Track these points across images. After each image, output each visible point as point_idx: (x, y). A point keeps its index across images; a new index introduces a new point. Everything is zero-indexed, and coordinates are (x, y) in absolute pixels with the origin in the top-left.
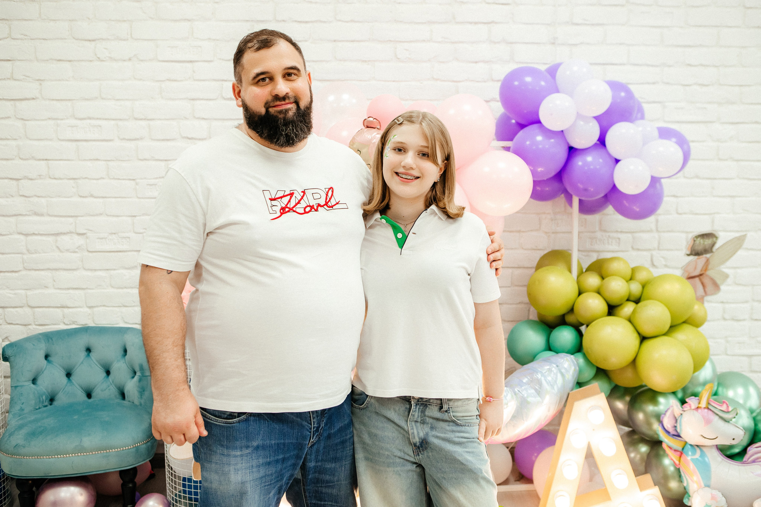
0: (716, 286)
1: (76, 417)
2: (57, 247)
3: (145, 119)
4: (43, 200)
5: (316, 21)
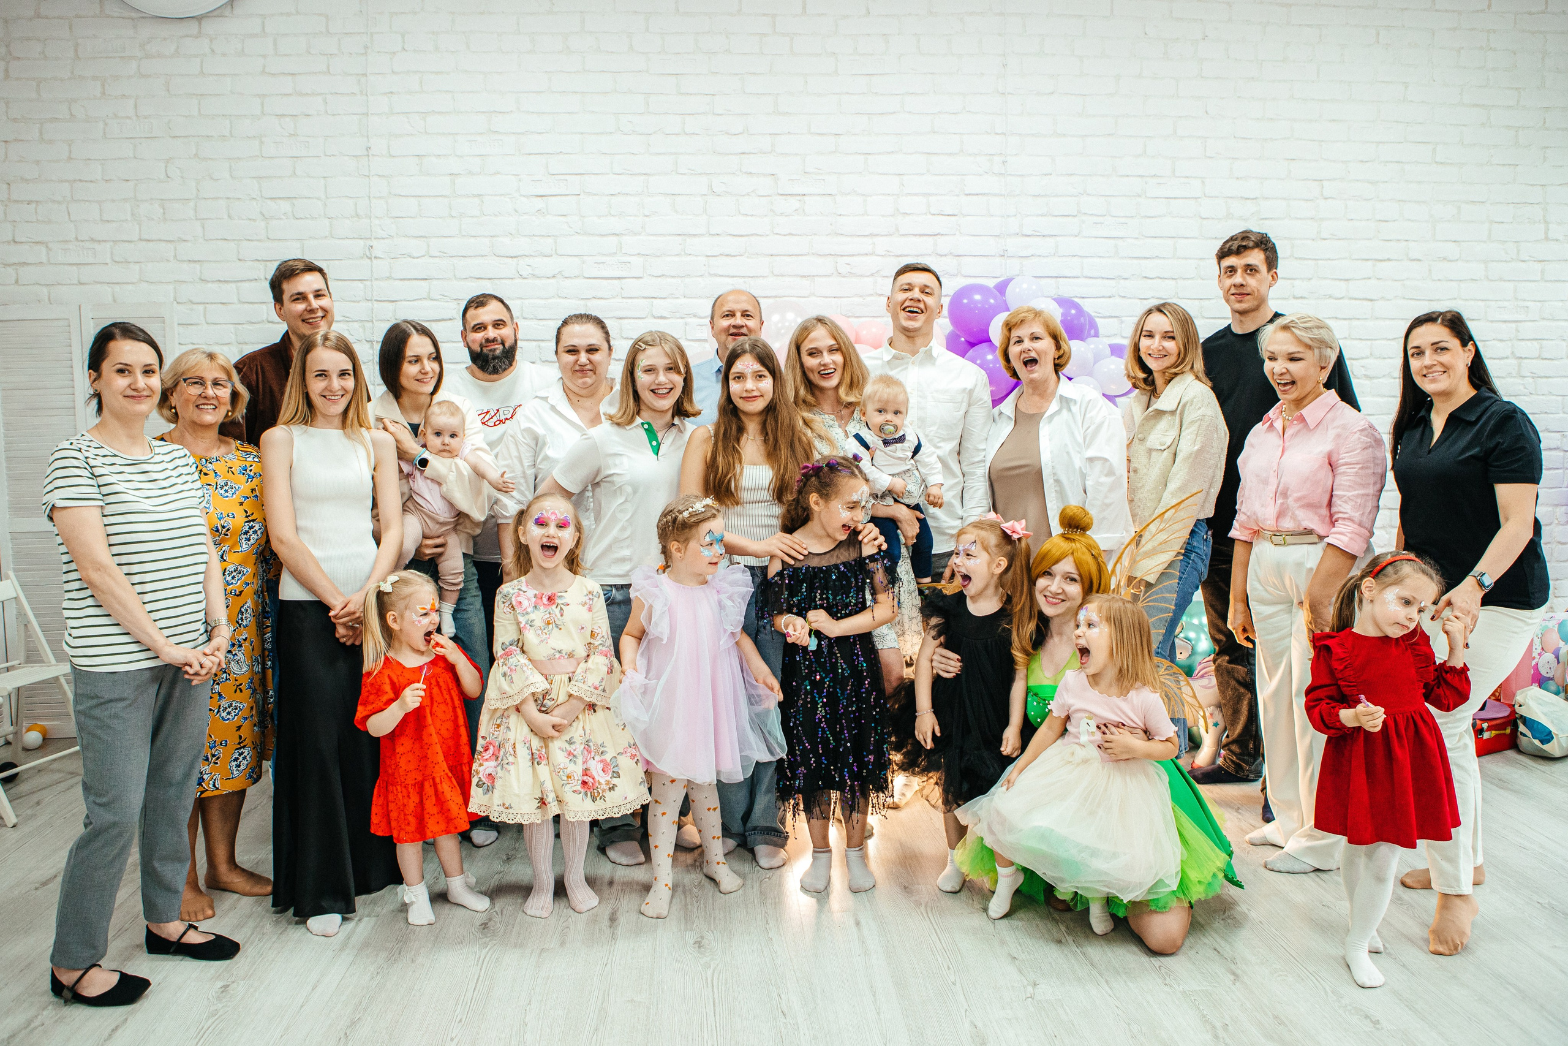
5: (752, 235)
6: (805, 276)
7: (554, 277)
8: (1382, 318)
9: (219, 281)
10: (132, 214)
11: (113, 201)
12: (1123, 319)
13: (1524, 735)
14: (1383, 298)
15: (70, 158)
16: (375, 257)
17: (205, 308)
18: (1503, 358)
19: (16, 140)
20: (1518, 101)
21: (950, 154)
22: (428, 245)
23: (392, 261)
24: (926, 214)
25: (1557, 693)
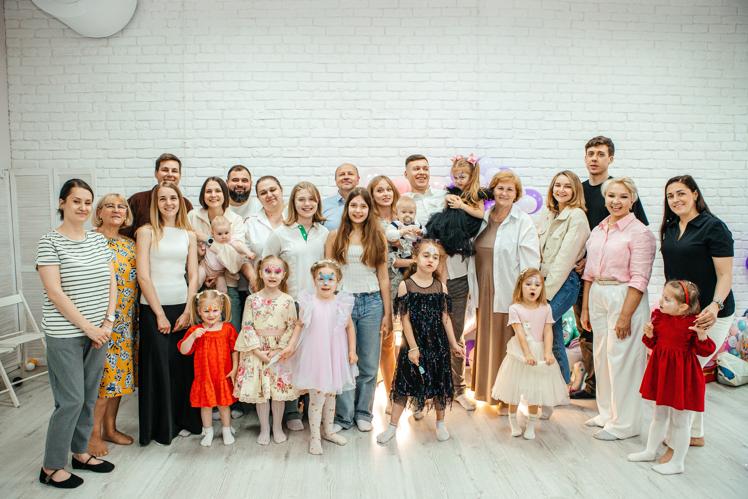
5: (360, 138)
6: (384, 157)
7: (268, 157)
8: (655, 178)
9: (116, 158)
10: (77, 128)
11: (69, 121)
12: (533, 177)
13: (721, 375)
14: (656, 168)
15: (49, 102)
16: (187, 147)
17: (110, 170)
18: (713, 197)
19: (25, 94)
20: (722, 76)
21: (452, 100)
22: (211, 142)
23: (194, 149)
24: (441, 128)
25: (737, 355)
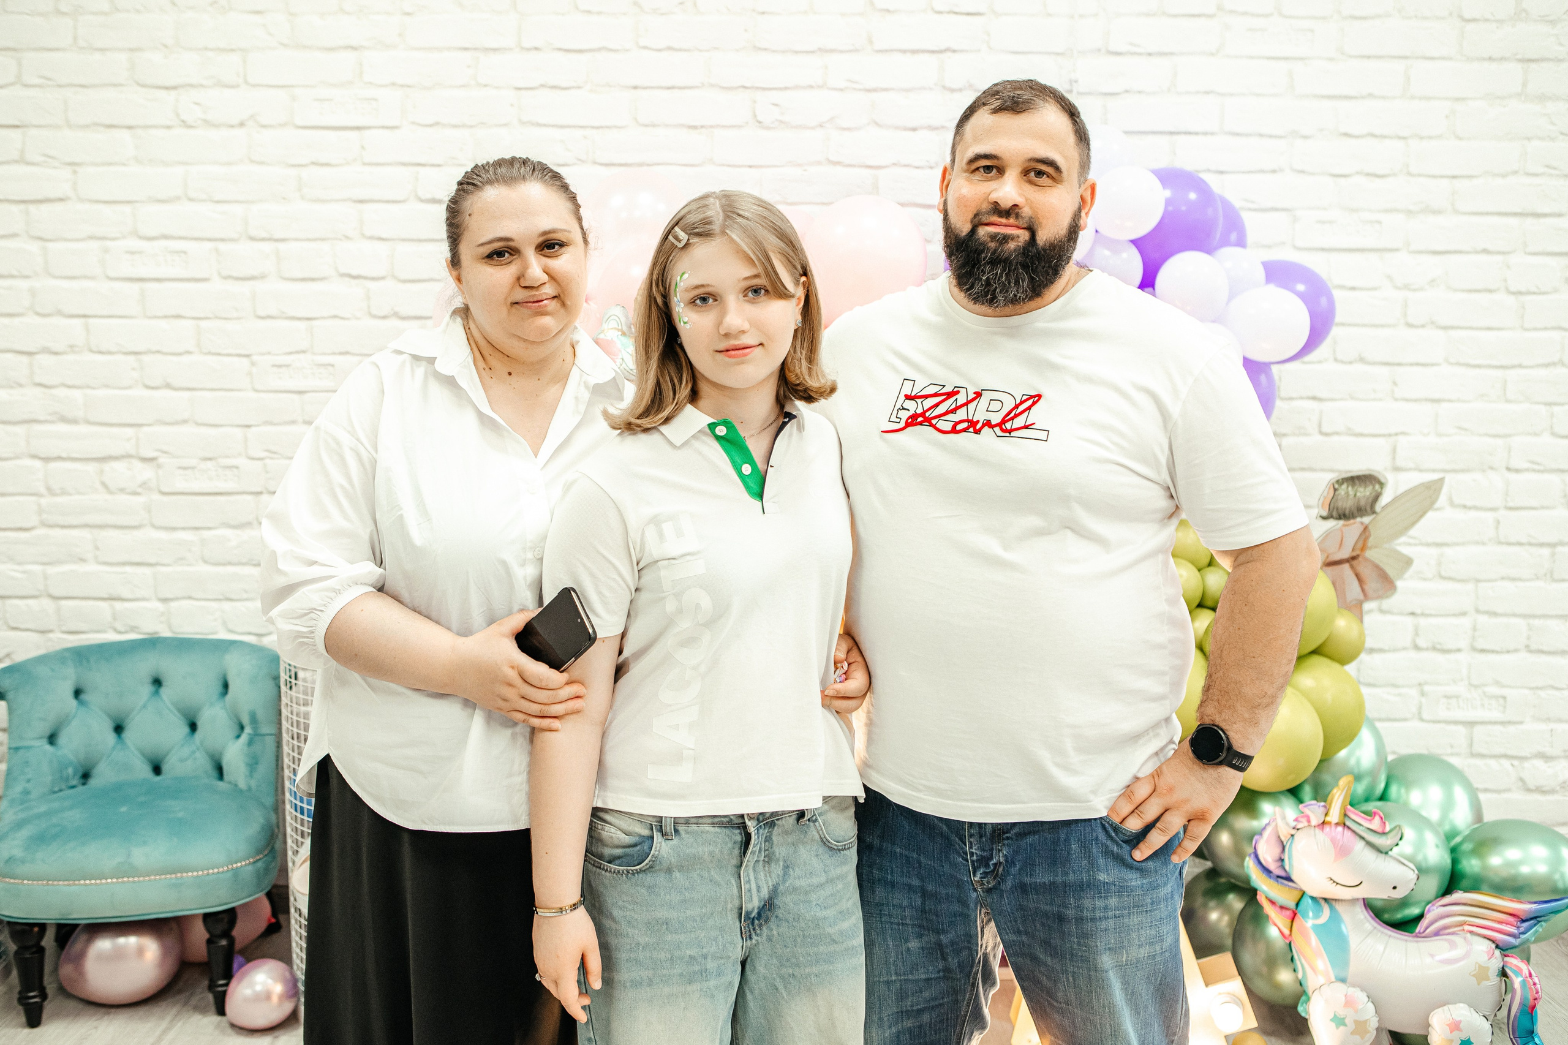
0: (1387, 583)
1: (124, 809)
2: (104, 484)
3: (270, 239)
4: (76, 394)
5: (599, 49)
6: (695, 127)
7: (242, 124)
22: (20, 65)
24: (925, 11)
